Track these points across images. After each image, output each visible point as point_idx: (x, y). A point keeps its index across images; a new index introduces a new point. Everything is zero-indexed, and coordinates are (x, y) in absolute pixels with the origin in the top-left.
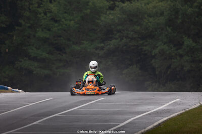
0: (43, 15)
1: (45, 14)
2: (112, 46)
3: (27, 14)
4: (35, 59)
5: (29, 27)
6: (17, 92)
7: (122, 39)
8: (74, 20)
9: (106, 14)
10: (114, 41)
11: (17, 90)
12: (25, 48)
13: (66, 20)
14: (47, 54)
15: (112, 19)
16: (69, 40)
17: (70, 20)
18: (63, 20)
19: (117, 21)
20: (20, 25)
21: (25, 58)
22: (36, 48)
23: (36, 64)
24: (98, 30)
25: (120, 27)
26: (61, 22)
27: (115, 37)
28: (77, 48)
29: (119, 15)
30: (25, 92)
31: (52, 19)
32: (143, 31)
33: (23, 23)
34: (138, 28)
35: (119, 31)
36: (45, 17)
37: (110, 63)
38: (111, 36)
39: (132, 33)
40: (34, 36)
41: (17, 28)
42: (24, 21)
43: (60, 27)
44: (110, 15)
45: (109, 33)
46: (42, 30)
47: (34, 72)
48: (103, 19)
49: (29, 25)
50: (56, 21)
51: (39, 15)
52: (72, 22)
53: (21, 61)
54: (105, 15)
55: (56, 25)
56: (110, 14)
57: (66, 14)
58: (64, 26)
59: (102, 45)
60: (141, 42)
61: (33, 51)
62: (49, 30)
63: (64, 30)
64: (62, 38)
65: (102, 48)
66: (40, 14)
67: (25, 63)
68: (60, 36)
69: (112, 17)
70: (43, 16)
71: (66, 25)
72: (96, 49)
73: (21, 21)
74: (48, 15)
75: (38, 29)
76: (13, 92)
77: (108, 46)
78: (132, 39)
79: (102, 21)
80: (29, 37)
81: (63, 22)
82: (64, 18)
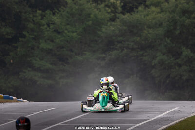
0: (46, 26)
1: (48, 25)
2: (113, 57)
3: (31, 26)
4: (39, 70)
5: (34, 39)
6: (21, 101)
7: (123, 50)
8: (76, 32)
9: (107, 25)
10: (115, 52)
11: (22, 100)
12: (29, 59)
13: (68, 32)
14: (51, 64)
15: (114, 30)
16: (71, 51)
17: (73, 32)
18: (66, 31)
19: (117, 32)
20: (24, 37)
21: (29, 69)
22: (39, 59)
23: (40, 74)
24: (100, 41)
25: (121, 39)
26: (64, 34)
27: (117, 48)
28: (80, 58)
29: (119, 27)
30: (29, 101)
31: (54, 31)
32: (143, 42)
33: (27, 35)
34: (138, 39)
35: (120, 42)
36: (48, 29)
37: (111, 72)
38: (111, 47)
39: (132, 44)
40: (38, 47)
41: (21, 39)
42: (28, 33)
43: (63, 38)
44: (111, 27)
45: (110, 44)
46: (46, 41)
47: (38, 83)
48: (104, 30)
49: (33, 36)
50: (59, 33)
51: (42, 27)
52: (75, 34)
53: (25, 72)
54: (106, 27)
55: (59, 36)
56: (111, 25)
57: (69, 26)
58: (67, 37)
59: (104, 55)
60: (141, 53)
61: (37, 63)
62: (52, 41)
63: (67, 41)
64: (65, 49)
65: (104, 59)
66: (44, 25)
67: (29, 74)
68: (63, 47)
69: (113, 28)
70: (46, 28)
71: (69, 36)
72: (98, 59)
73: (25, 33)
74: (52, 26)
75: (41, 41)
76: (17, 101)
77: (110, 56)
78: (133, 49)
79: (103, 32)
80: (33, 48)
81: (66, 33)
82: (67, 29)
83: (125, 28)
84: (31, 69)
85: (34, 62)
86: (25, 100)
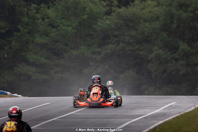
0: (41, 20)
1: (43, 19)
2: (109, 51)
3: (25, 19)
4: (33, 64)
5: (28, 33)
6: (16, 97)
7: (119, 44)
8: (71, 26)
9: (103, 19)
10: (111, 46)
11: (16, 95)
12: (23, 54)
13: (64, 26)
14: (46, 58)
15: (109, 24)
16: (67, 45)
17: (68, 26)
18: (61, 25)
19: (113, 26)
20: (18, 31)
21: (23, 64)
22: (34, 53)
23: (34, 69)
24: (95, 35)
25: (116, 33)
26: (59, 28)
27: (113, 42)
28: (75, 53)
29: (115, 21)
30: (24, 96)
31: (49, 25)
32: (139, 36)
33: (22, 29)
34: (134, 33)
35: (115, 36)
36: (43, 22)
37: (107, 67)
38: (107, 41)
39: (128, 38)
40: (33, 42)
41: (15, 33)
42: (22, 27)
43: (58, 32)
44: (107, 21)
45: (106, 38)
46: (41, 36)
47: (32, 78)
48: (99, 24)
49: (27, 30)
50: (54, 27)
51: (37, 21)
52: (70, 28)
53: (19, 67)
54: (101, 21)
55: (54, 30)
56: (107, 19)
57: (64, 20)
58: (62, 31)
59: (99, 49)
60: (137, 47)
61: (31, 57)
62: (47, 35)
64: (60, 43)
65: (99, 53)
66: (38, 19)
67: (24, 69)
68: (58, 42)
69: (109, 22)
70: (41, 22)
71: (64, 30)
72: (93, 54)
73: (19, 27)
74: (46, 20)
75: (36, 35)
77: (106, 51)
78: (128, 43)
79: (99, 26)
80: (27, 43)
81: (61, 27)
82: (61, 23)
83: (121, 22)
84: (25, 64)
85: (28, 56)
86: (19, 96)
